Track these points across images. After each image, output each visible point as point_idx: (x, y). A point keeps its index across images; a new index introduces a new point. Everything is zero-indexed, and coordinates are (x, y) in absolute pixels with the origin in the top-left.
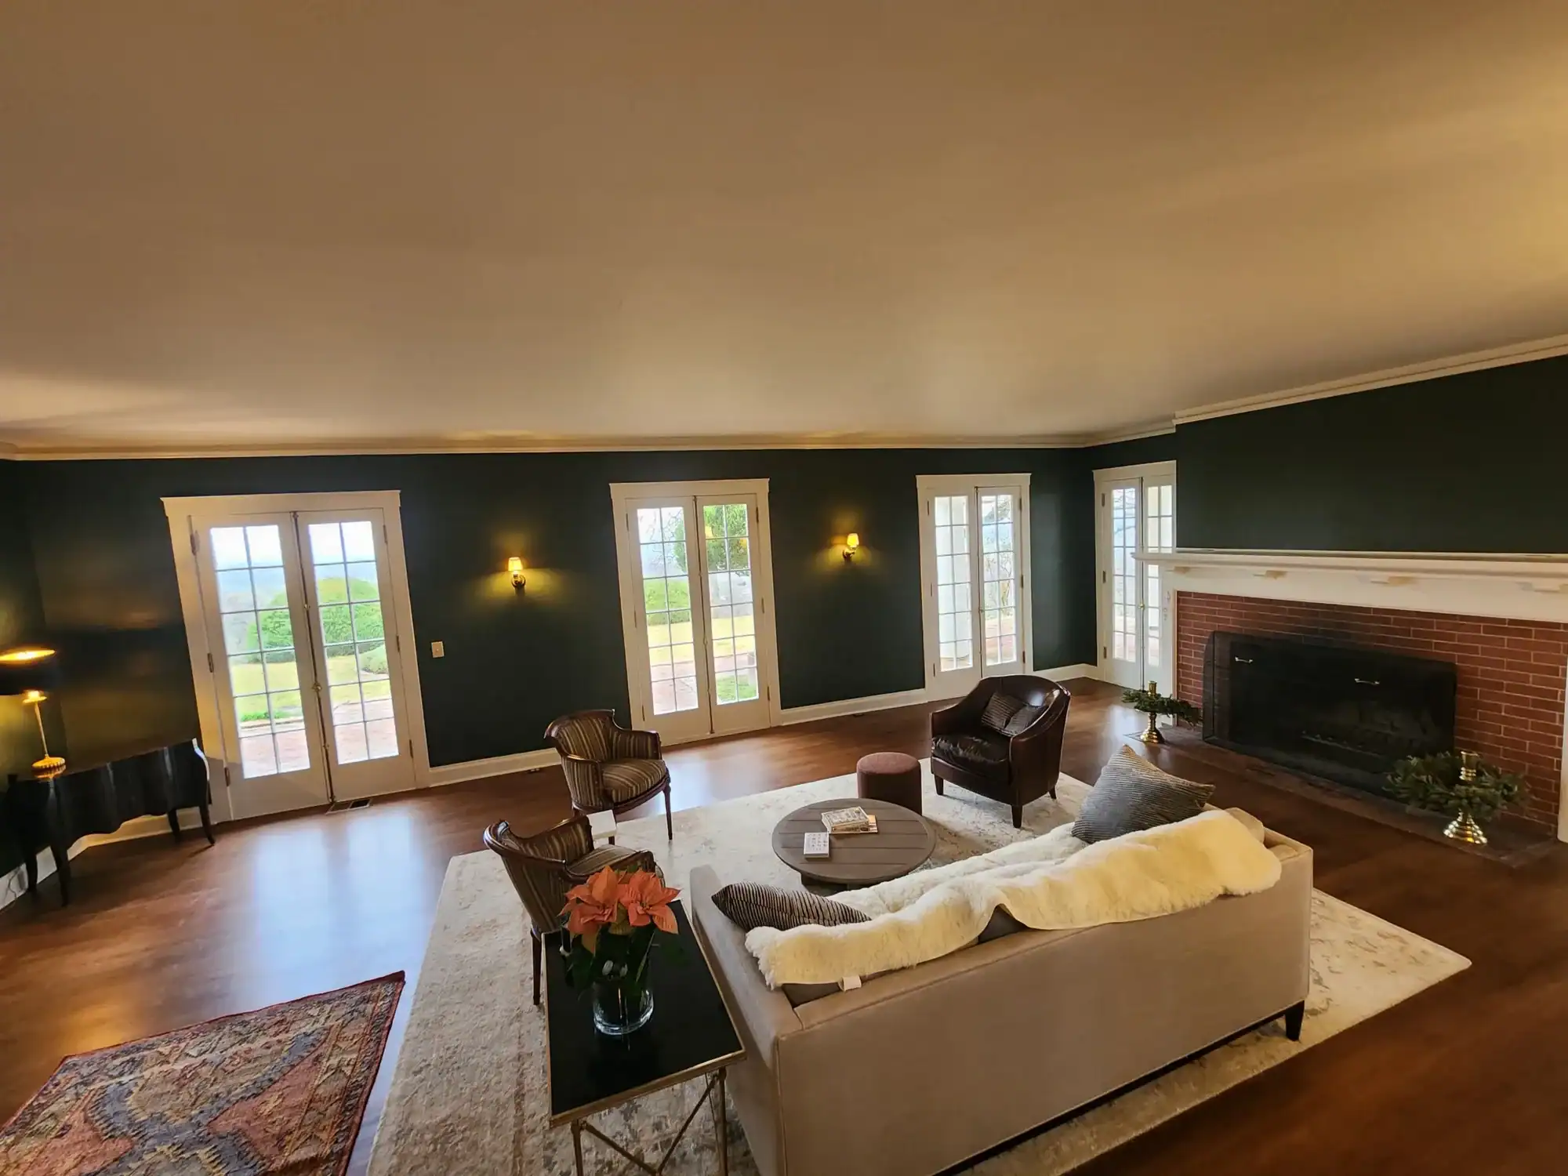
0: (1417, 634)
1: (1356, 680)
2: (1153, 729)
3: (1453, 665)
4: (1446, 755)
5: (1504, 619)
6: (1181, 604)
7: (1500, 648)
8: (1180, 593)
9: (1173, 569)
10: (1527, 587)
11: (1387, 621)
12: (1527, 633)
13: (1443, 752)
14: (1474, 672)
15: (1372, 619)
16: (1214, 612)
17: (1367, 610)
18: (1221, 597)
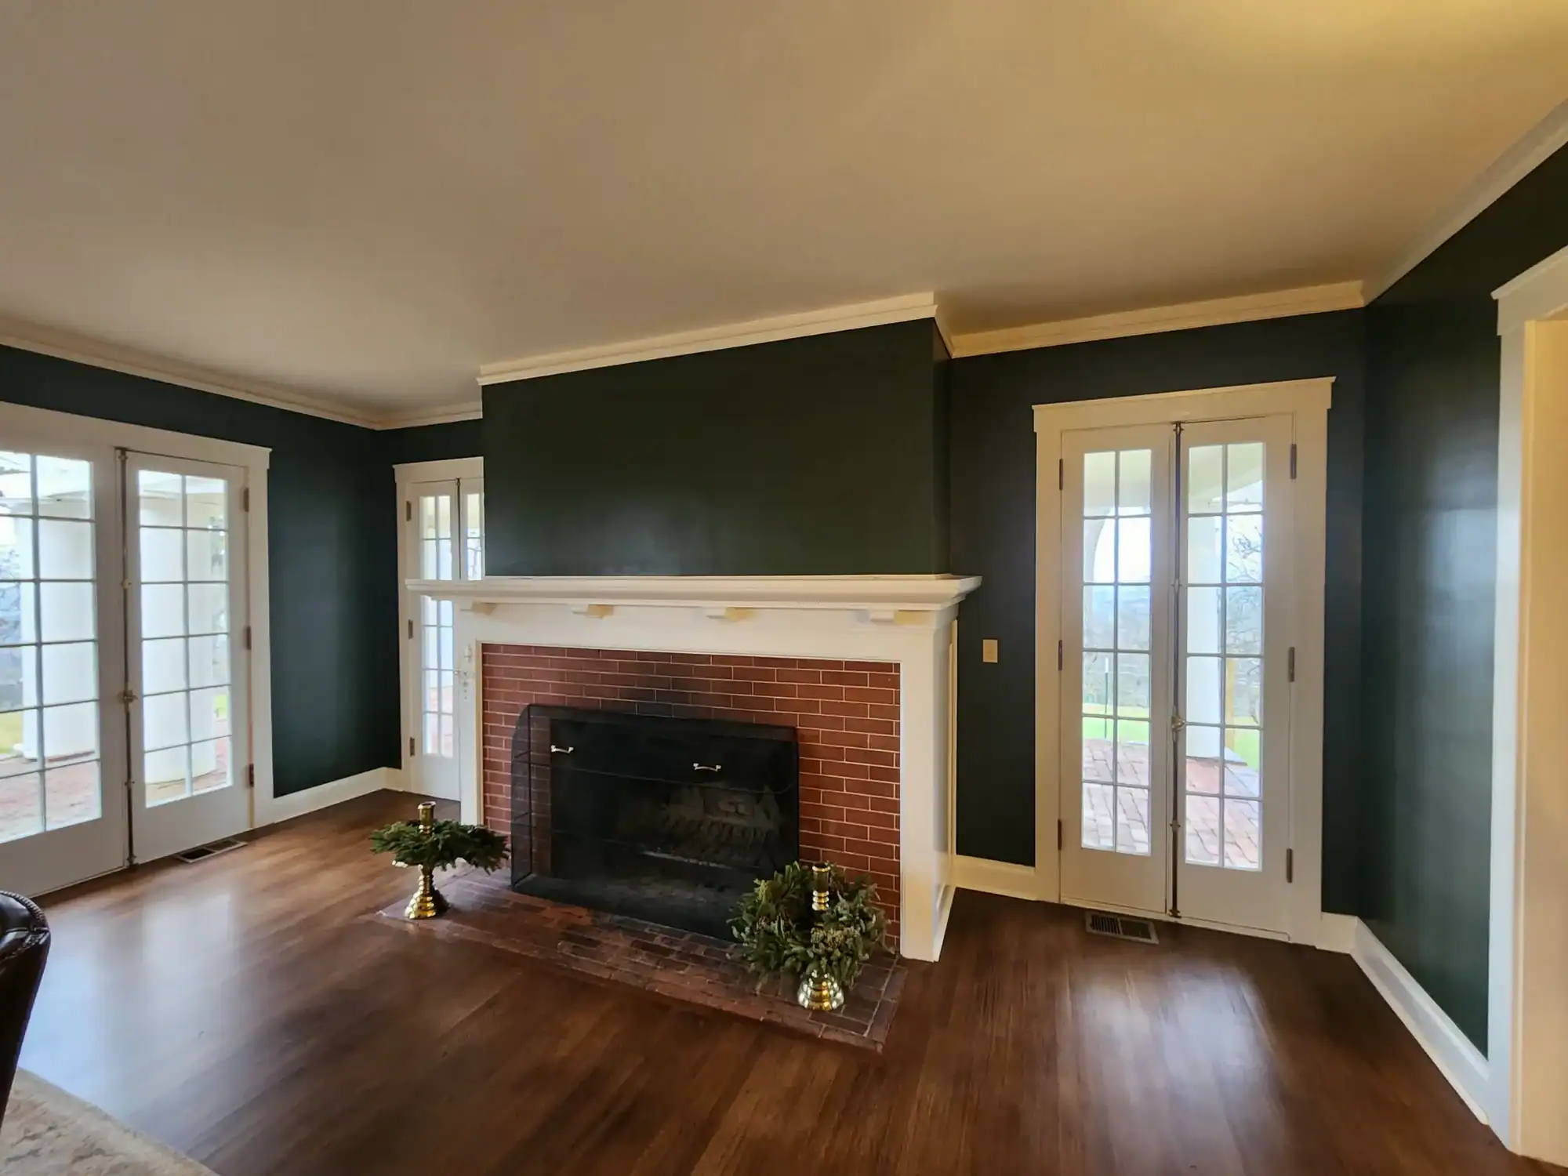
0: (760, 688)
1: (696, 765)
2: (432, 892)
3: (795, 730)
4: (794, 868)
5: (841, 662)
6: (487, 665)
7: (839, 701)
8: (485, 647)
9: (470, 606)
10: (862, 616)
11: (727, 673)
12: (861, 680)
13: (791, 863)
14: (816, 738)
15: (713, 672)
16: (530, 674)
17: (706, 658)
18: (538, 649)
